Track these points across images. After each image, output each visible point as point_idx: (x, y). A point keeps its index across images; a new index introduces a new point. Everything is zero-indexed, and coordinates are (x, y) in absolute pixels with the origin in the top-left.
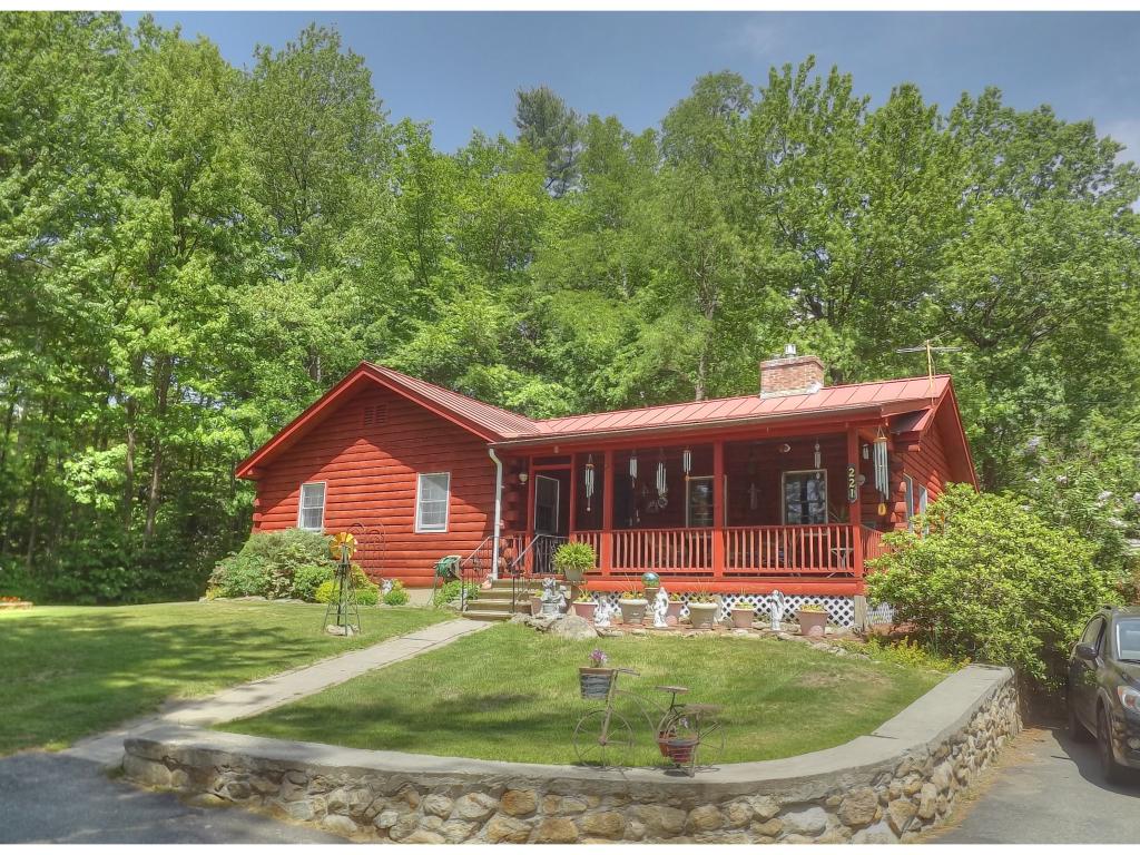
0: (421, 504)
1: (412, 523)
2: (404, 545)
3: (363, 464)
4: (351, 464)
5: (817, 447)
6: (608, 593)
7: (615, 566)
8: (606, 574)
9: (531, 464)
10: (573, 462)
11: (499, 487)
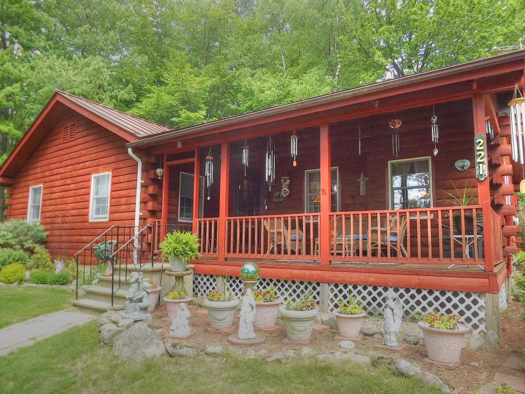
0: (94, 199)
1: (87, 215)
2: (83, 232)
3: (62, 170)
4: (55, 171)
5: (434, 120)
6: (224, 277)
7: (229, 251)
8: (221, 260)
9: (165, 161)
10: (196, 155)
11: (139, 182)
